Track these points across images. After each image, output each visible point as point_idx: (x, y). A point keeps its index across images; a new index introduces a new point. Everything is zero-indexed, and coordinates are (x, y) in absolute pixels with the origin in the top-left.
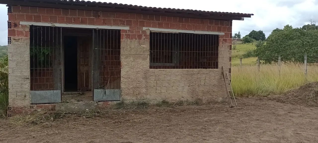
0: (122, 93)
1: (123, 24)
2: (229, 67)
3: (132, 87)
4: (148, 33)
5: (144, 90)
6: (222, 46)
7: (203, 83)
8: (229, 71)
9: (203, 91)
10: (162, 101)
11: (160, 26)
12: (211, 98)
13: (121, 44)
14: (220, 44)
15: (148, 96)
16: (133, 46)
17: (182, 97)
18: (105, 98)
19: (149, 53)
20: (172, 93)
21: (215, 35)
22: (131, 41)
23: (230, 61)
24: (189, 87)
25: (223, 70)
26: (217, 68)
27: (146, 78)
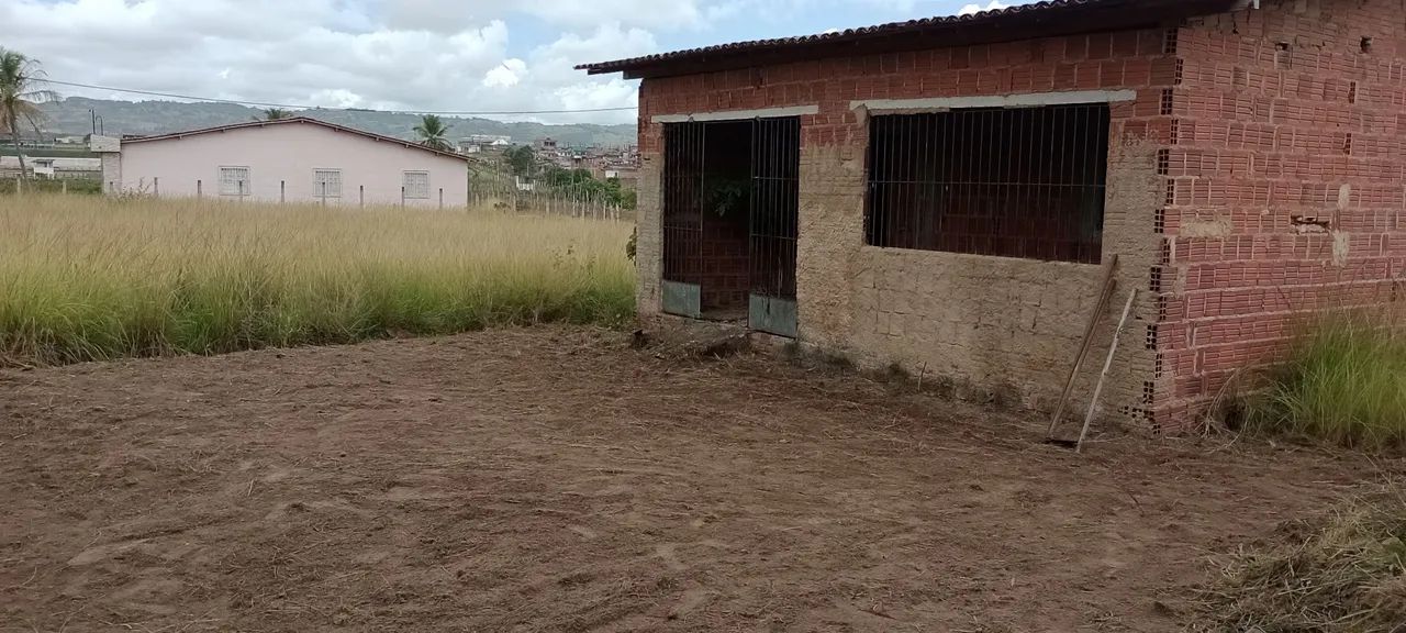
0: (799, 317)
2: (1154, 261)
3: (819, 300)
4: (861, 119)
5: (846, 318)
6: (1122, 155)
7: (1026, 322)
8: (1153, 283)
9: (1028, 355)
10: (890, 364)
11: (895, 91)
12: (1057, 394)
13: (801, 162)
14: (1114, 144)
15: (854, 340)
16: (824, 168)
17: (953, 366)
18: (767, 323)
19: (861, 189)
20: (920, 343)
21: (1093, 107)
22: (820, 151)
23: (1156, 230)
24: (976, 327)
25: (1121, 274)
26: (1097, 260)
27: (850, 276)
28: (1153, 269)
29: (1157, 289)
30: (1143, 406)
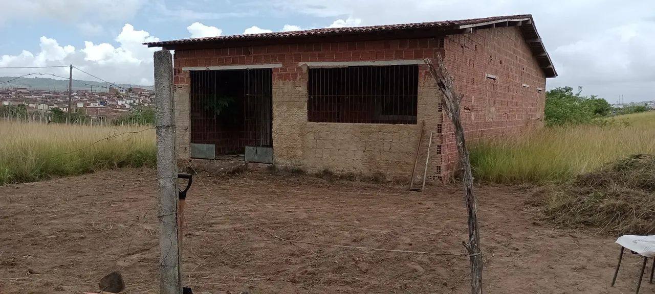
0: (274, 154)
1: (276, 62)
2: (438, 122)
3: (285, 146)
4: (305, 70)
5: (300, 153)
6: (424, 84)
7: (387, 148)
8: (438, 130)
9: (388, 160)
10: (323, 170)
11: (321, 59)
12: (401, 174)
13: (273, 88)
14: (421, 81)
15: (305, 161)
16: (286, 90)
17: (354, 168)
18: (256, 158)
19: (307, 99)
20: (338, 160)
21: (411, 66)
22: (284, 83)
23: (439, 111)
24: (364, 152)
25: (426, 127)
26: (415, 122)
27: (302, 135)
28: (438, 125)
29: (441, 132)
30: (437, 175)
